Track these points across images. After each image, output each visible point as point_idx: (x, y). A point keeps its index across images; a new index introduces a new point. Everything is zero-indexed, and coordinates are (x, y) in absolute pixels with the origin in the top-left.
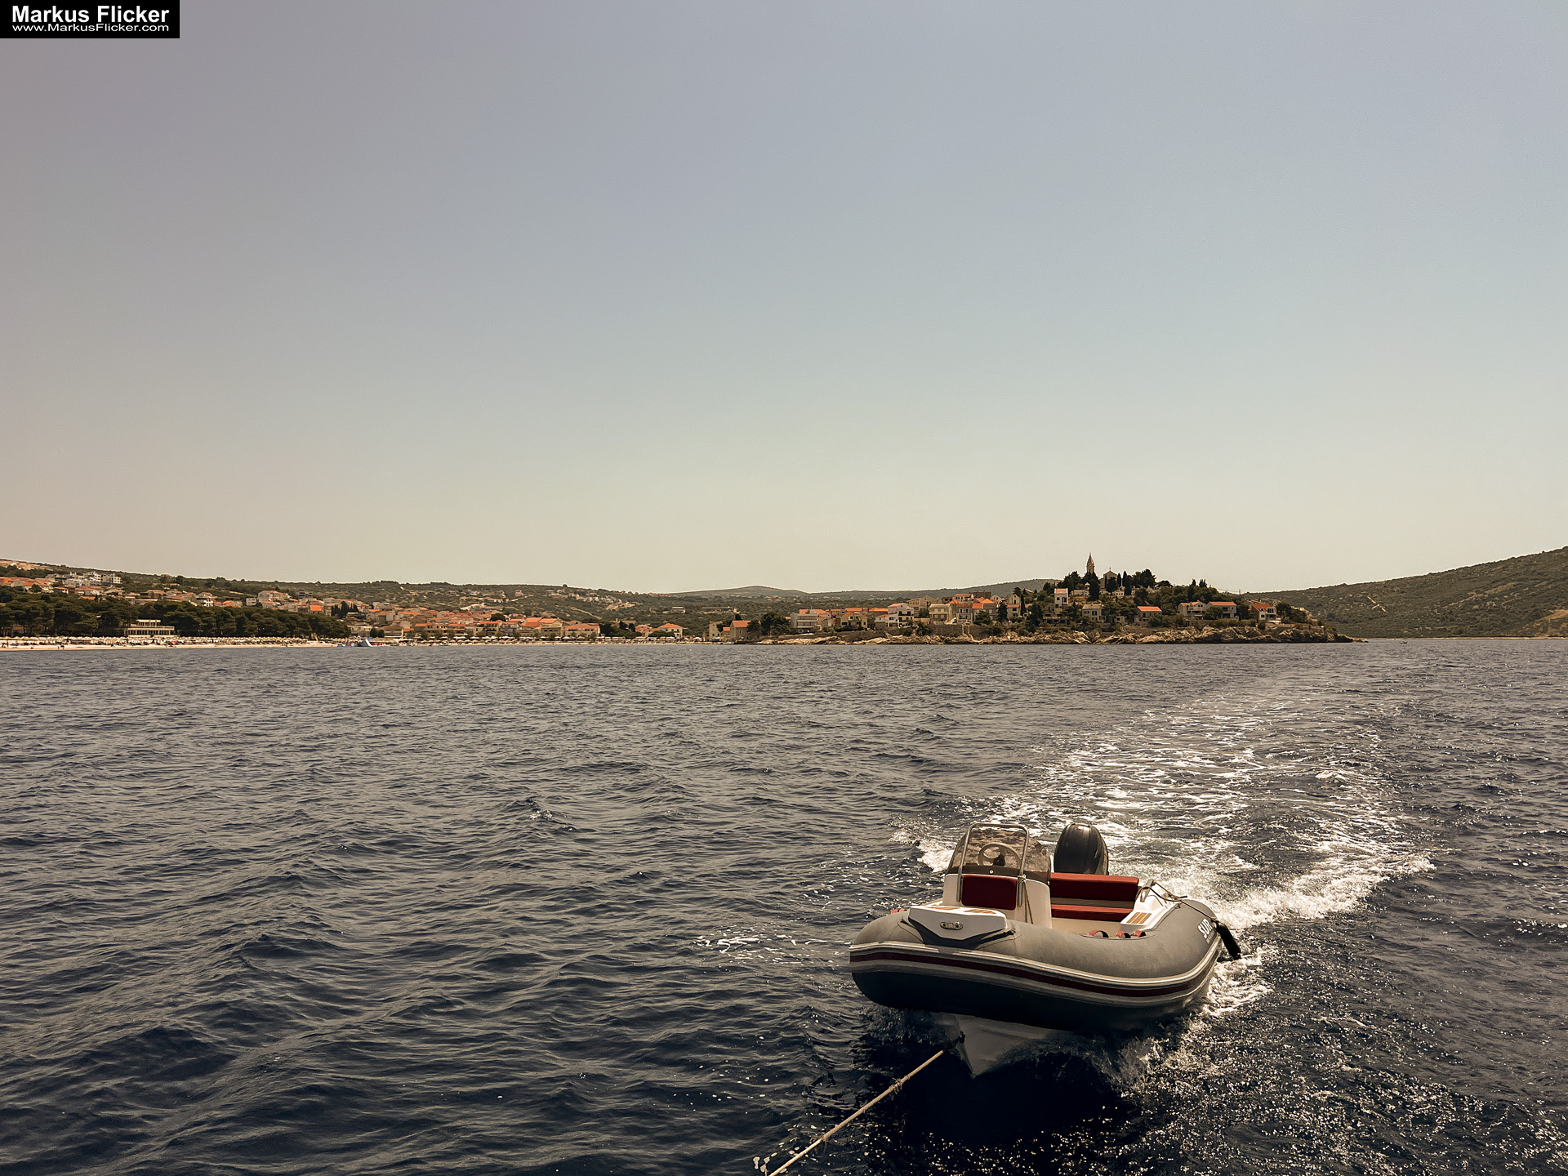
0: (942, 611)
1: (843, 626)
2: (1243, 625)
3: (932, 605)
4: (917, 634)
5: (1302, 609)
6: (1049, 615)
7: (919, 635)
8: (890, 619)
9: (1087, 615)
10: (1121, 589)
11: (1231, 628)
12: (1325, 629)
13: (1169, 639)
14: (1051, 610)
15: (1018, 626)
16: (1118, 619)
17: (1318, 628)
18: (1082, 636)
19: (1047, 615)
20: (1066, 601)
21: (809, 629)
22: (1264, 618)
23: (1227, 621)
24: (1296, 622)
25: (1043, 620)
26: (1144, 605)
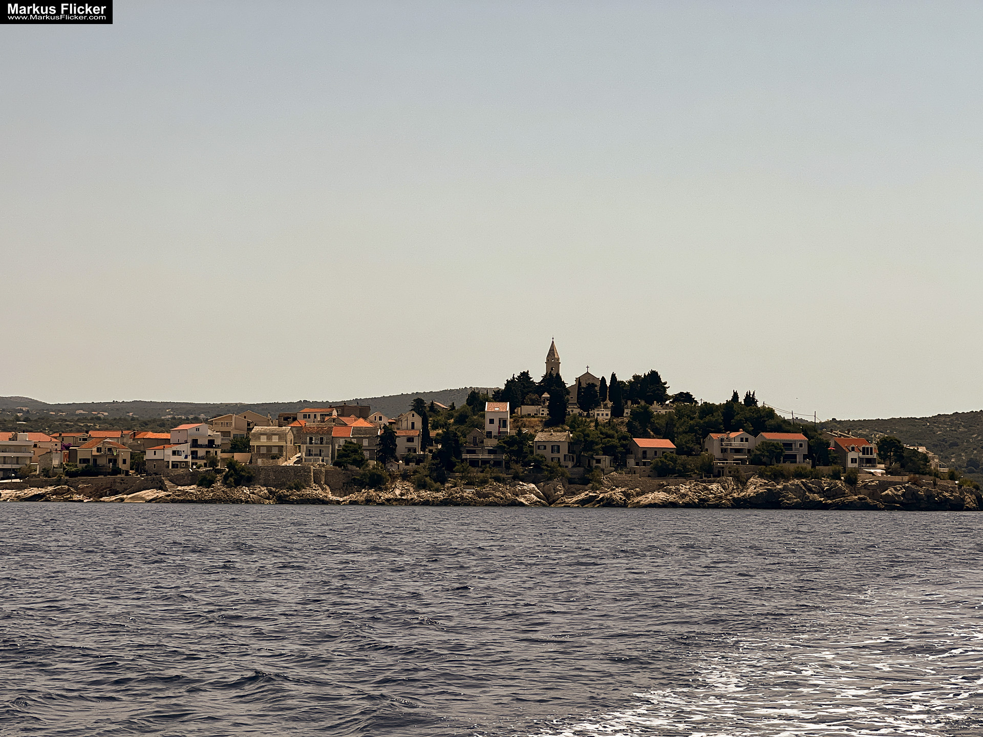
0: (275, 440)
1: (81, 466)
2: (817, 476)
3: (256, 429)
4: (225, 482)
5: (922, 449)
6: (473, 452)
7: (229, 486)
8: (174, 453)
9: (539, 452)
10: (606, 407)
11: (797, 481)
12: (960, 486)
13: (687, 499)
14: (476, 442)
15: (415, 472)
16: (598, 461)
17: (949, 483)
18: (531, 491)
19: (469, 452)
20: (505, 426)
21: (14, 470)
22: (856, 465)
23: (790, 467)
24: (910, 471)
25: (463, 461)
26: (646, 435)
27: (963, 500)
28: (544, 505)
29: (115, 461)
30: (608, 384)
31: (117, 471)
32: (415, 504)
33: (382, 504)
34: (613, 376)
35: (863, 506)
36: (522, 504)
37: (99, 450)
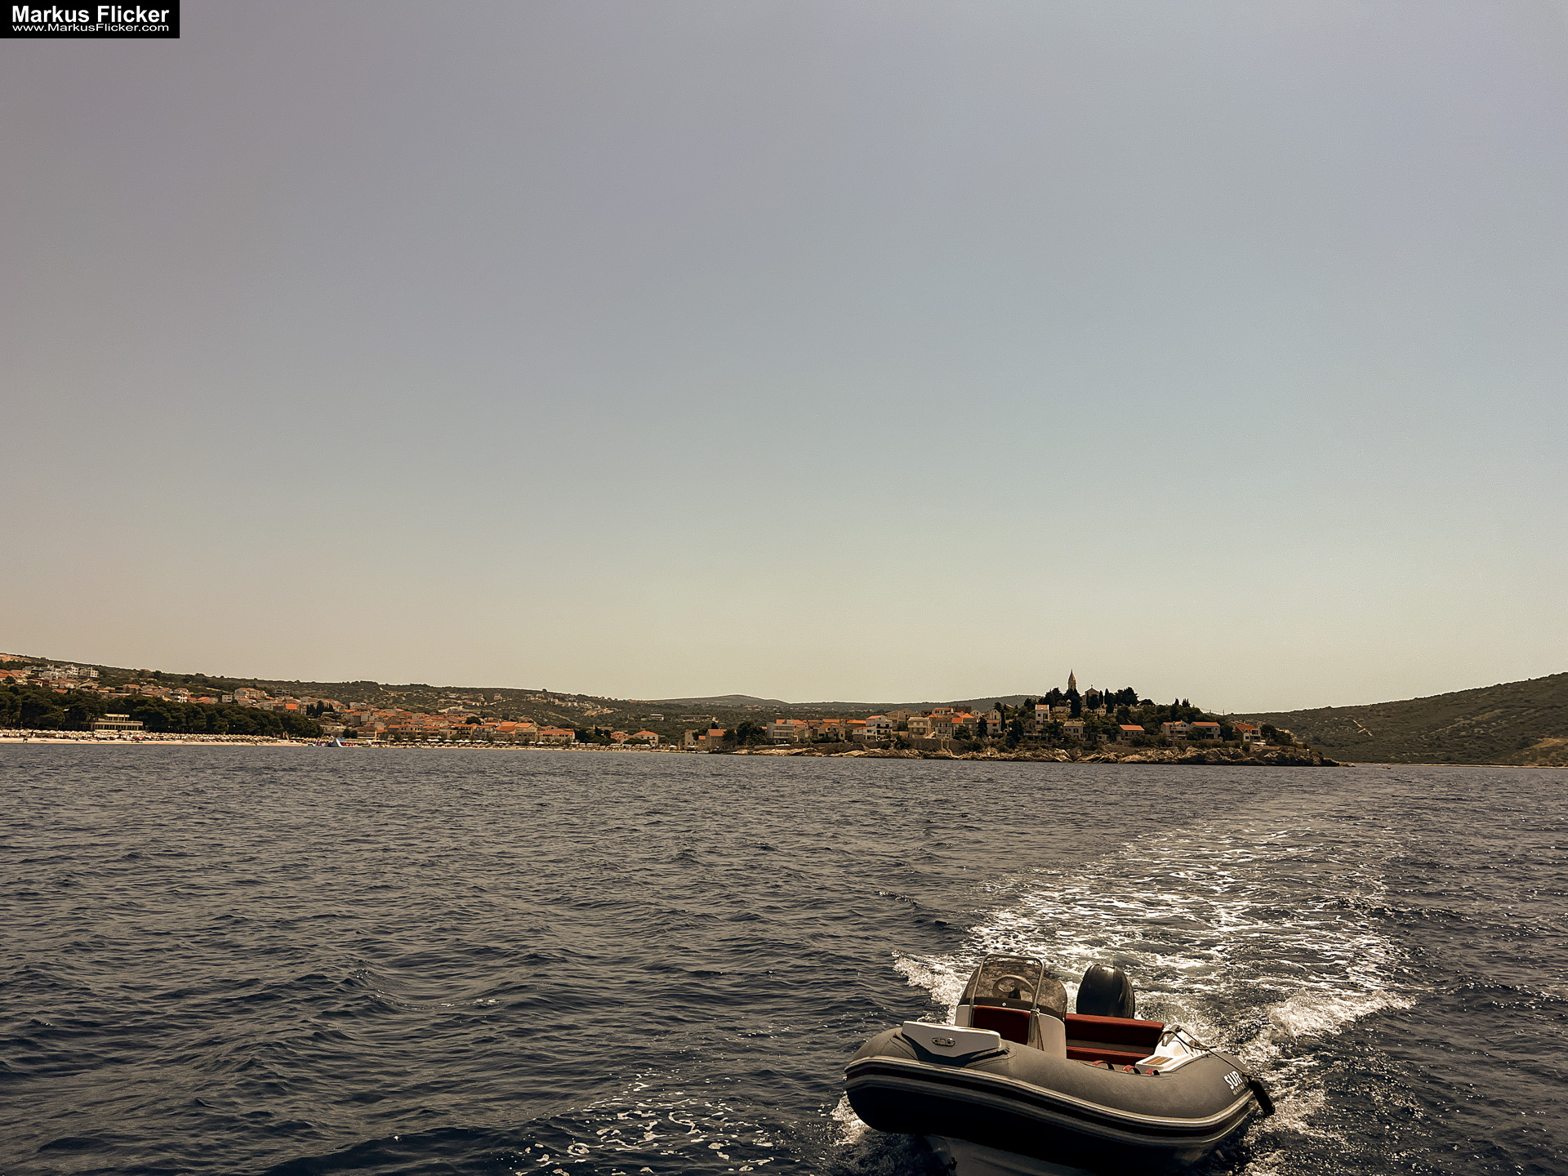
0: (921, 725)
1: (819, 738)
2: (1226, 746)
3: (911, 719)
4: (896, 748)
5: (1286, 731)
6: (1030, 732)
7: (898, 749)
8: (868, 731)
9: (1068, 732)
10: (1103, 707)
11: (1214, 749)
12: (1310, 753)
13: (1152, 759)
14: (1032, 727)
15: (998, 743)
16: (1100, 738)
17: (1303, 751)
18: (1063, 754)
19: (1027, 732)
20: (1047, 718)
21: (786, 740)
22: (1248, 740)
23: (1211, 741)
24: (1281, 744)
25: (1024, 737)
26: (1127, 723)
27: (1312, 760)
28: (1070, 762)
29: (837, 735)
30: (1104, 695)
31: (838, 740)
32: (998, 760)
33: (981, 760)
34: (1107, 690)
35: (1253, 763)
36: (1058, 761)
37: (829, 729)
